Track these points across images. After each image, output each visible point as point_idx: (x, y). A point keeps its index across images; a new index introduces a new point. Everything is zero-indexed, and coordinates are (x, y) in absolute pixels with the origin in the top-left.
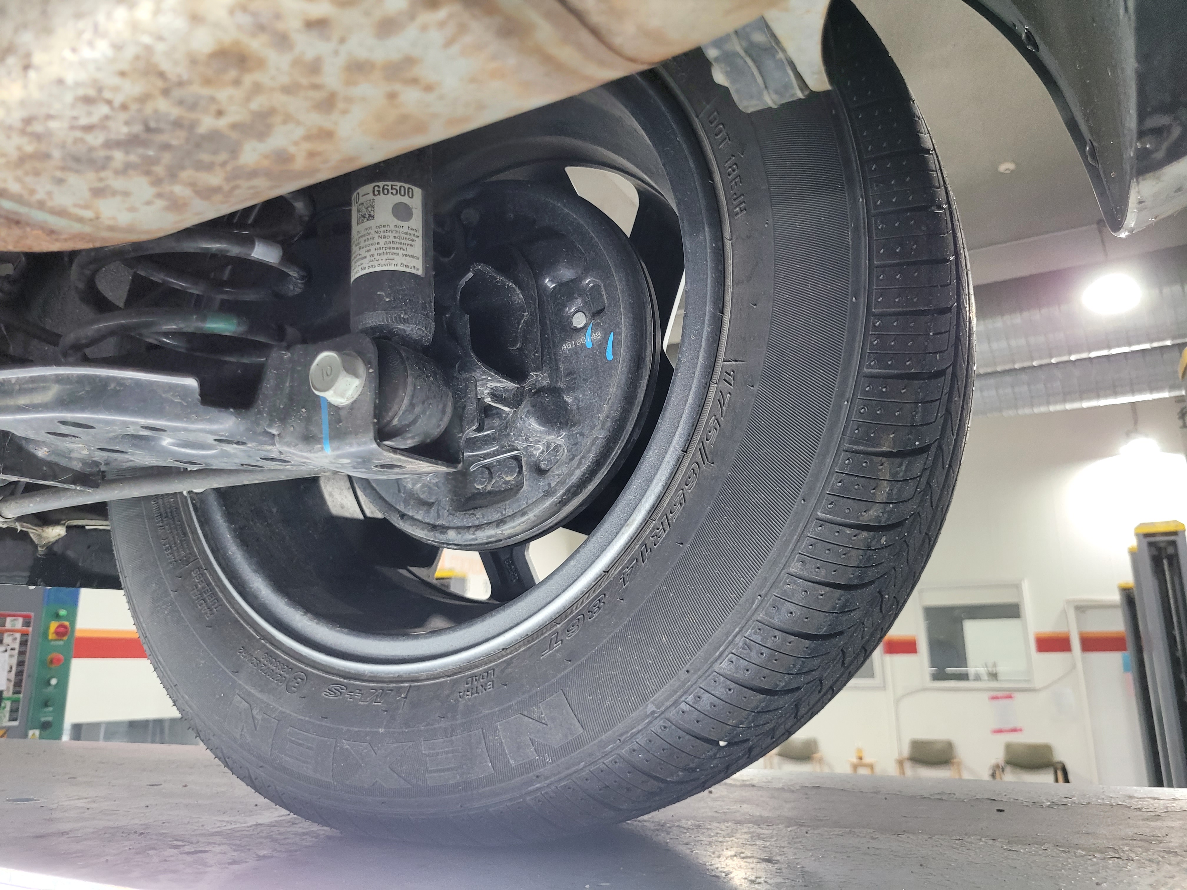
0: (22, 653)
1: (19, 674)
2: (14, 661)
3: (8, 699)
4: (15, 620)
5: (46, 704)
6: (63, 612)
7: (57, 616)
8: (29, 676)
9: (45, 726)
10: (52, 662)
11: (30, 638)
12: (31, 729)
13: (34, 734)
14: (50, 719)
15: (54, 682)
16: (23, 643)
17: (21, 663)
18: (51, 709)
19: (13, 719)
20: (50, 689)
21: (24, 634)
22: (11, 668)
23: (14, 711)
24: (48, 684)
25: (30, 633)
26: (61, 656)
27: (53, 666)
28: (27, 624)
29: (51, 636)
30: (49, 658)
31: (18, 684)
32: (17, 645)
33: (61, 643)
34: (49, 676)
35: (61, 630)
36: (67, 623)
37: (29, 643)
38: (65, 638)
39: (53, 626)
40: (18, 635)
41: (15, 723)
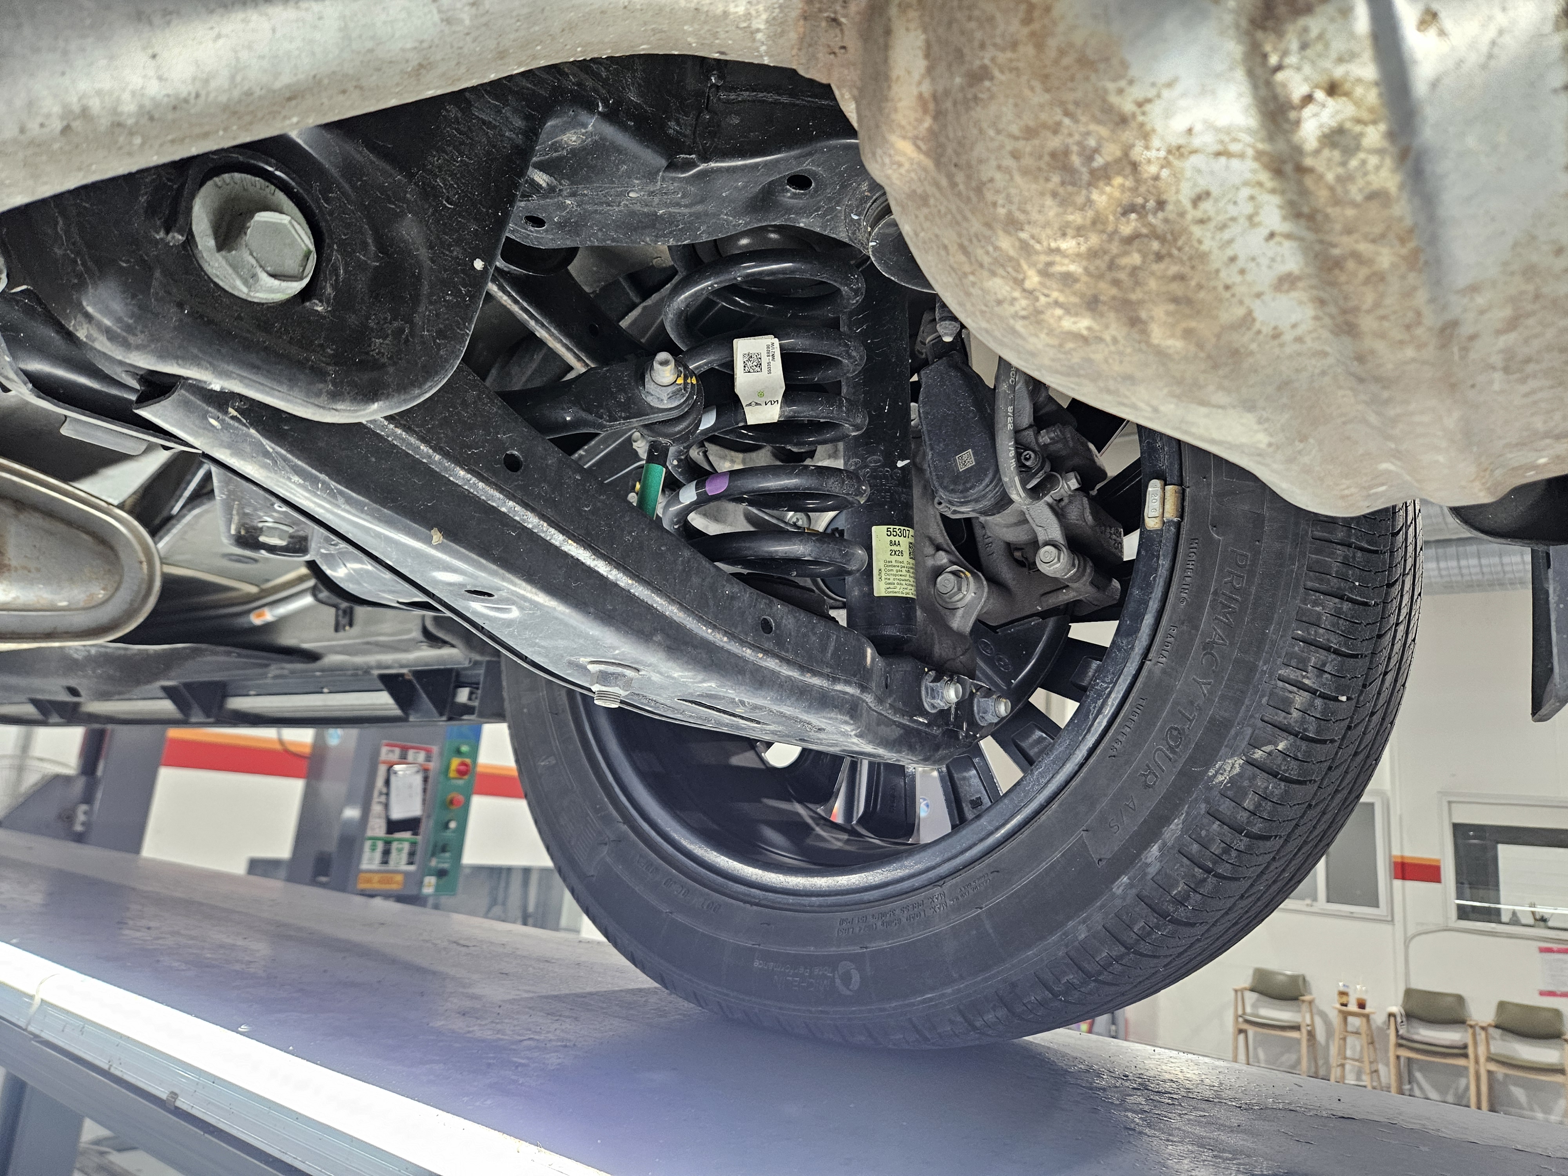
3: (406, 840)
4: (417, 753)
5: (444, 849)
6: (464, 748)
7: (458, 752)
9: (441, 874)
10: (452, 802)
11: (431, 775)
12: (427, 875)
13: (430, 882)
14: (446, 866)
15: (453, 825)
16: (426, 779)
18: (447, 855)
19: (410, 863)
20: (448, 834)
21: (427, 770)
23: (412, 854)
24: (446, 826)
25: (432, 769)
26: (461, 798)
27: (453, 807)
28: (428, 759)
29: (452, 774)
30: (449, 797)
33: (460, 782)
34: (446, 819)
35: (463, 768)
36: (468, 761)
37: (432, 780)
38: (466, 777)
39: (455, 763)
41: (412, 868)
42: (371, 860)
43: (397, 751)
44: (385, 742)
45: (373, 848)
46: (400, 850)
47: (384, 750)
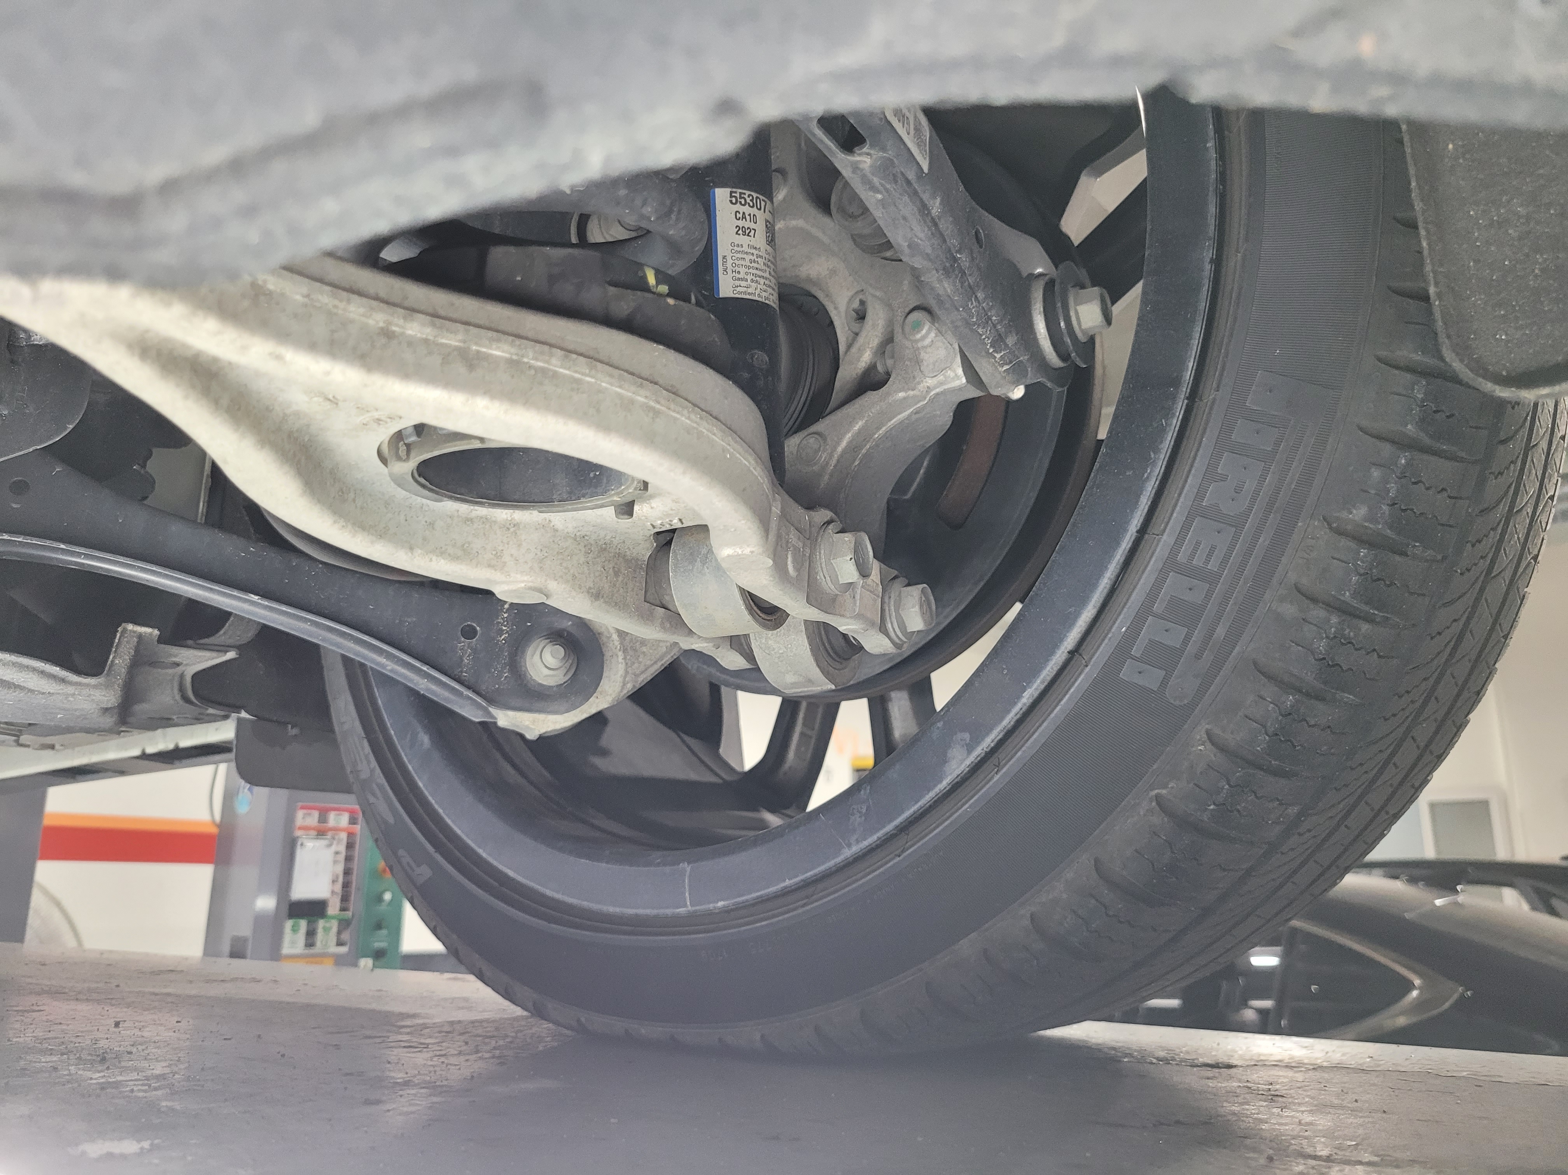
0: (348, 859)
1: (346, 885)
2: (340, 868)
3: (333, 917)
4: (339, 815)
5: (379, 926)
8: (358, 889)
9: (378, 954)
10: (384, 871)
11: (358, 839)
12: (363, 957)
13: (365, 966)
14: (383, 945)
15: (388, 896)
16: (350, 846)
17: (347, 872)
18: (384, 932)
19: (340, 943)
20: (383, 907)
21: (351, 835)
22: (337, 877)
23: (341, 932)
24: (379, 899)
25: (358, 833)
27: (386, 877)
28: (353, 821)
30: (381, 866)
31: (345, 899)
32: (342, 848)
34: (381, 890)
37: (357, 846)
40: (344, 836)
41: (343, 950)
42: (293, 943)
43: (316, 814)
44: (300, 804)
45: (295, 930)
46: (326, 930)
47: (300, 814)
